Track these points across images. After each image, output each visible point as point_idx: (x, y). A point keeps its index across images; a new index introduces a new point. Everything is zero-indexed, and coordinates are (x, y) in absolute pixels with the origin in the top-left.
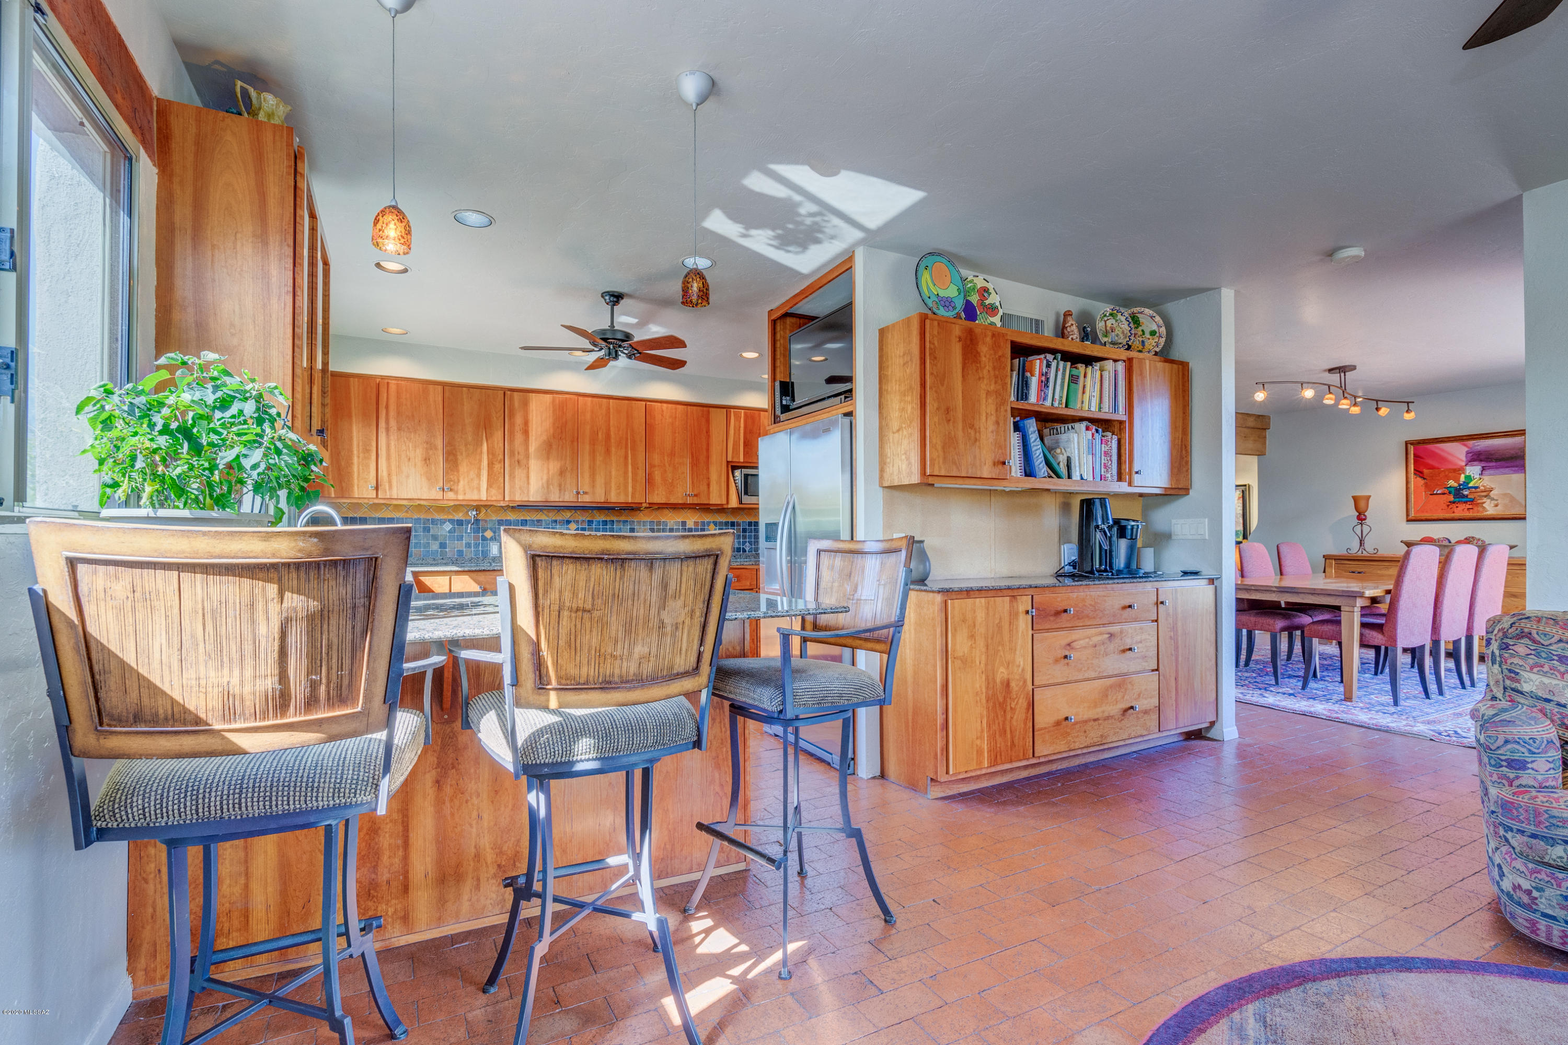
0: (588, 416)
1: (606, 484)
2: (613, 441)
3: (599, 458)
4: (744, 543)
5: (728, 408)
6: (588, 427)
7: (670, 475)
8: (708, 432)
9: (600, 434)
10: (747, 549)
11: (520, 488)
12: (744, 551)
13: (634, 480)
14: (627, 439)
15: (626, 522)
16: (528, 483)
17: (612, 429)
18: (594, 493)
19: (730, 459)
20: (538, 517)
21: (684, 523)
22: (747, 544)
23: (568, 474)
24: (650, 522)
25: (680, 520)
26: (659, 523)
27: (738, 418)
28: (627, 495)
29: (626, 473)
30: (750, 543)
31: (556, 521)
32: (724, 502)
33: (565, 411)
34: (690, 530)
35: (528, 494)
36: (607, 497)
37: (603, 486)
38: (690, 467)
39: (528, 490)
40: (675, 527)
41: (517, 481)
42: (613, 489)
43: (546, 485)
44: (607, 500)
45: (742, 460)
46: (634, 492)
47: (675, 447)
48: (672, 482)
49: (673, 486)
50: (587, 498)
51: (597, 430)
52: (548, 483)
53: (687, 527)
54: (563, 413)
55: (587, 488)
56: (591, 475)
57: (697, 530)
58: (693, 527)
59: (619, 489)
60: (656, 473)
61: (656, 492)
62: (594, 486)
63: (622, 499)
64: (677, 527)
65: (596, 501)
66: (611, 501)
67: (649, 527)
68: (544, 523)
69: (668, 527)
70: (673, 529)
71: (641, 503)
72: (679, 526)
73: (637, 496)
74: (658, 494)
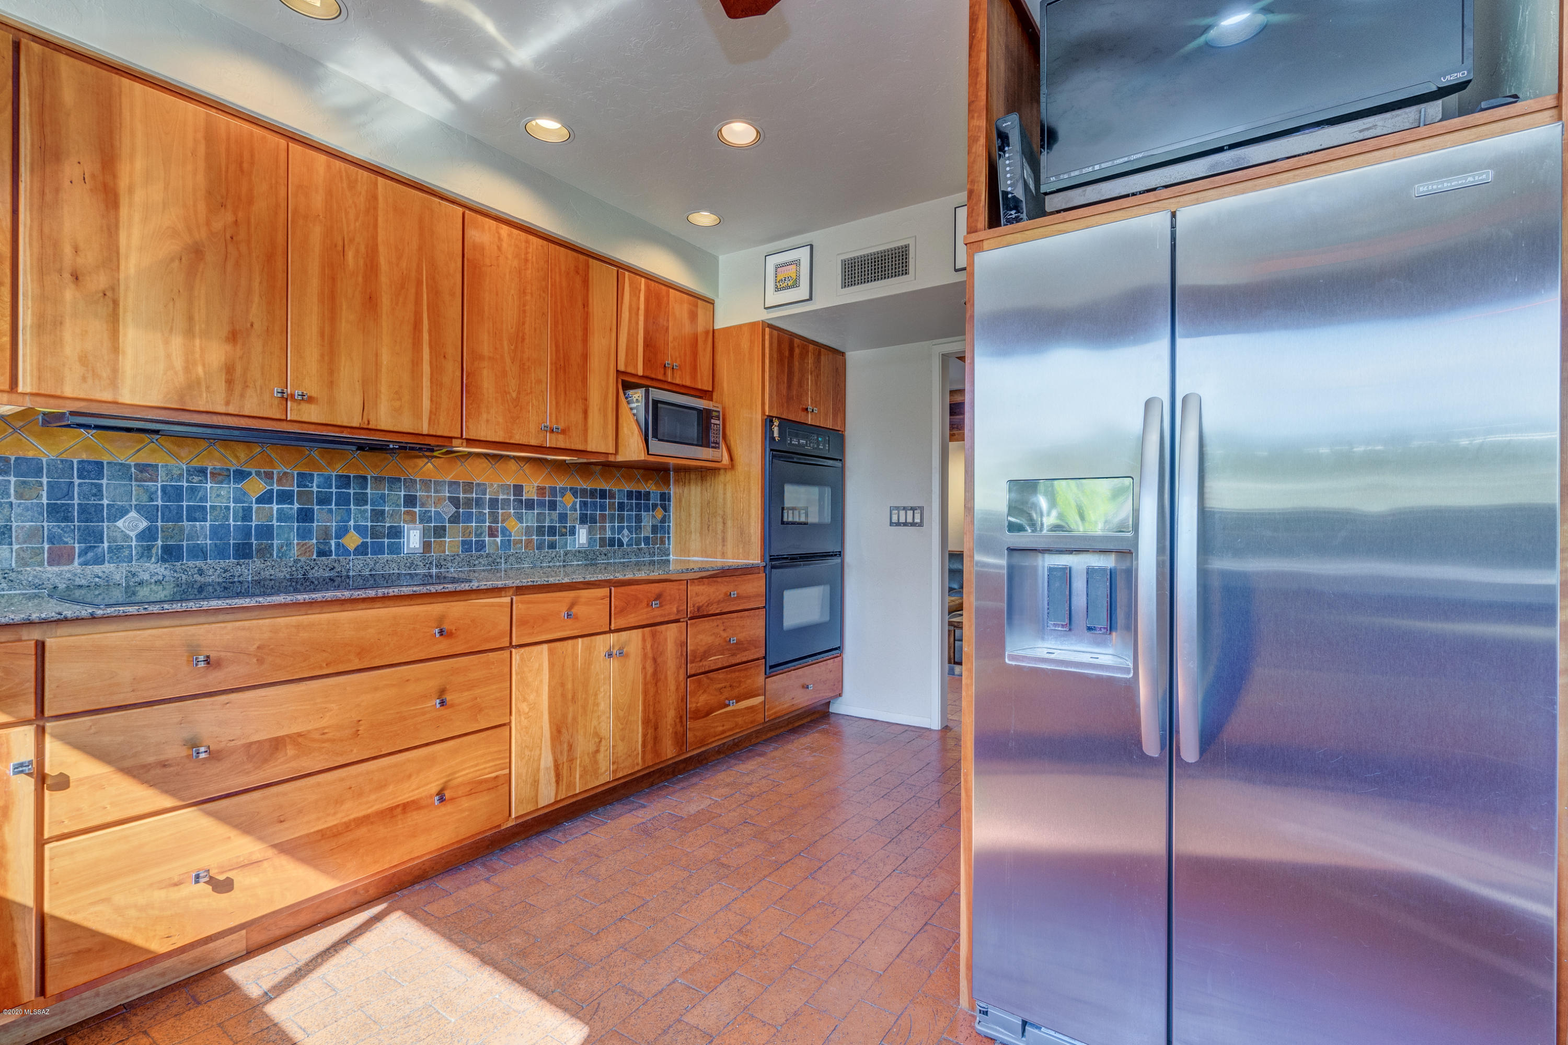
0: (318, 201)
1: (365, 383)
2: (384, 279)
3: (348, 318)
4: (621, 529)
5: (621, 267)
6: (317, 231)
7: (513, 383)
8: (585, 305)
9: (350, 255)
10: (625, 540)
11: (83, 360)
12: (621, 544)
13: (436, 383)
14: (419, 283)
15: (394, 481)
16: (115, 349)
17: (382, 249)
18: (332, 402)
19: (622, 367)
20: (144, 457)
21: (518, 489)
22: (626, 532)
23: (257, 345)
24: (451, 484)
25: (511, 482)
26: (469, 487)
27: (635, 291)
28: (418, 415)
29: (416, 363)
30: (630, 529)
31: (202, 471)
32: (612, 450)
33: (245, 165)
34: (530, 504)
35: (114, 381)
36: (368, 414)
37: (358, 386)
38: (551, 370)
39: (115, 370)
40: (501, 497)
41: (67, 336)
42: (382, 396)
43: (179, 363)
44: (369, 423)
45: (640, 373)
46: (434, 410)
47: (524, 324)
48: (518, 398)
49: (518, 408)
50: (313, 414)
51: (340, 243)
52: (187, 361)
53: (524, 498)
54: (242, 170)
55: (311, 387)
56: (322, 356)
57: (541, 504)
58: (536, 498)
59: (400, 399)
60: (485, 372)
61: (485, 416)
62: (332, 382)
63: (406, 424)
64: (505, 497)
65: (339, 423)
66: (379, 428)
67: (448, 495)
68: (161, 473)
69: (488, 497)
70: (497, 500)
71: (451, 438)
72: (508, 494)
73: (442, 420)
74: (488, 421)
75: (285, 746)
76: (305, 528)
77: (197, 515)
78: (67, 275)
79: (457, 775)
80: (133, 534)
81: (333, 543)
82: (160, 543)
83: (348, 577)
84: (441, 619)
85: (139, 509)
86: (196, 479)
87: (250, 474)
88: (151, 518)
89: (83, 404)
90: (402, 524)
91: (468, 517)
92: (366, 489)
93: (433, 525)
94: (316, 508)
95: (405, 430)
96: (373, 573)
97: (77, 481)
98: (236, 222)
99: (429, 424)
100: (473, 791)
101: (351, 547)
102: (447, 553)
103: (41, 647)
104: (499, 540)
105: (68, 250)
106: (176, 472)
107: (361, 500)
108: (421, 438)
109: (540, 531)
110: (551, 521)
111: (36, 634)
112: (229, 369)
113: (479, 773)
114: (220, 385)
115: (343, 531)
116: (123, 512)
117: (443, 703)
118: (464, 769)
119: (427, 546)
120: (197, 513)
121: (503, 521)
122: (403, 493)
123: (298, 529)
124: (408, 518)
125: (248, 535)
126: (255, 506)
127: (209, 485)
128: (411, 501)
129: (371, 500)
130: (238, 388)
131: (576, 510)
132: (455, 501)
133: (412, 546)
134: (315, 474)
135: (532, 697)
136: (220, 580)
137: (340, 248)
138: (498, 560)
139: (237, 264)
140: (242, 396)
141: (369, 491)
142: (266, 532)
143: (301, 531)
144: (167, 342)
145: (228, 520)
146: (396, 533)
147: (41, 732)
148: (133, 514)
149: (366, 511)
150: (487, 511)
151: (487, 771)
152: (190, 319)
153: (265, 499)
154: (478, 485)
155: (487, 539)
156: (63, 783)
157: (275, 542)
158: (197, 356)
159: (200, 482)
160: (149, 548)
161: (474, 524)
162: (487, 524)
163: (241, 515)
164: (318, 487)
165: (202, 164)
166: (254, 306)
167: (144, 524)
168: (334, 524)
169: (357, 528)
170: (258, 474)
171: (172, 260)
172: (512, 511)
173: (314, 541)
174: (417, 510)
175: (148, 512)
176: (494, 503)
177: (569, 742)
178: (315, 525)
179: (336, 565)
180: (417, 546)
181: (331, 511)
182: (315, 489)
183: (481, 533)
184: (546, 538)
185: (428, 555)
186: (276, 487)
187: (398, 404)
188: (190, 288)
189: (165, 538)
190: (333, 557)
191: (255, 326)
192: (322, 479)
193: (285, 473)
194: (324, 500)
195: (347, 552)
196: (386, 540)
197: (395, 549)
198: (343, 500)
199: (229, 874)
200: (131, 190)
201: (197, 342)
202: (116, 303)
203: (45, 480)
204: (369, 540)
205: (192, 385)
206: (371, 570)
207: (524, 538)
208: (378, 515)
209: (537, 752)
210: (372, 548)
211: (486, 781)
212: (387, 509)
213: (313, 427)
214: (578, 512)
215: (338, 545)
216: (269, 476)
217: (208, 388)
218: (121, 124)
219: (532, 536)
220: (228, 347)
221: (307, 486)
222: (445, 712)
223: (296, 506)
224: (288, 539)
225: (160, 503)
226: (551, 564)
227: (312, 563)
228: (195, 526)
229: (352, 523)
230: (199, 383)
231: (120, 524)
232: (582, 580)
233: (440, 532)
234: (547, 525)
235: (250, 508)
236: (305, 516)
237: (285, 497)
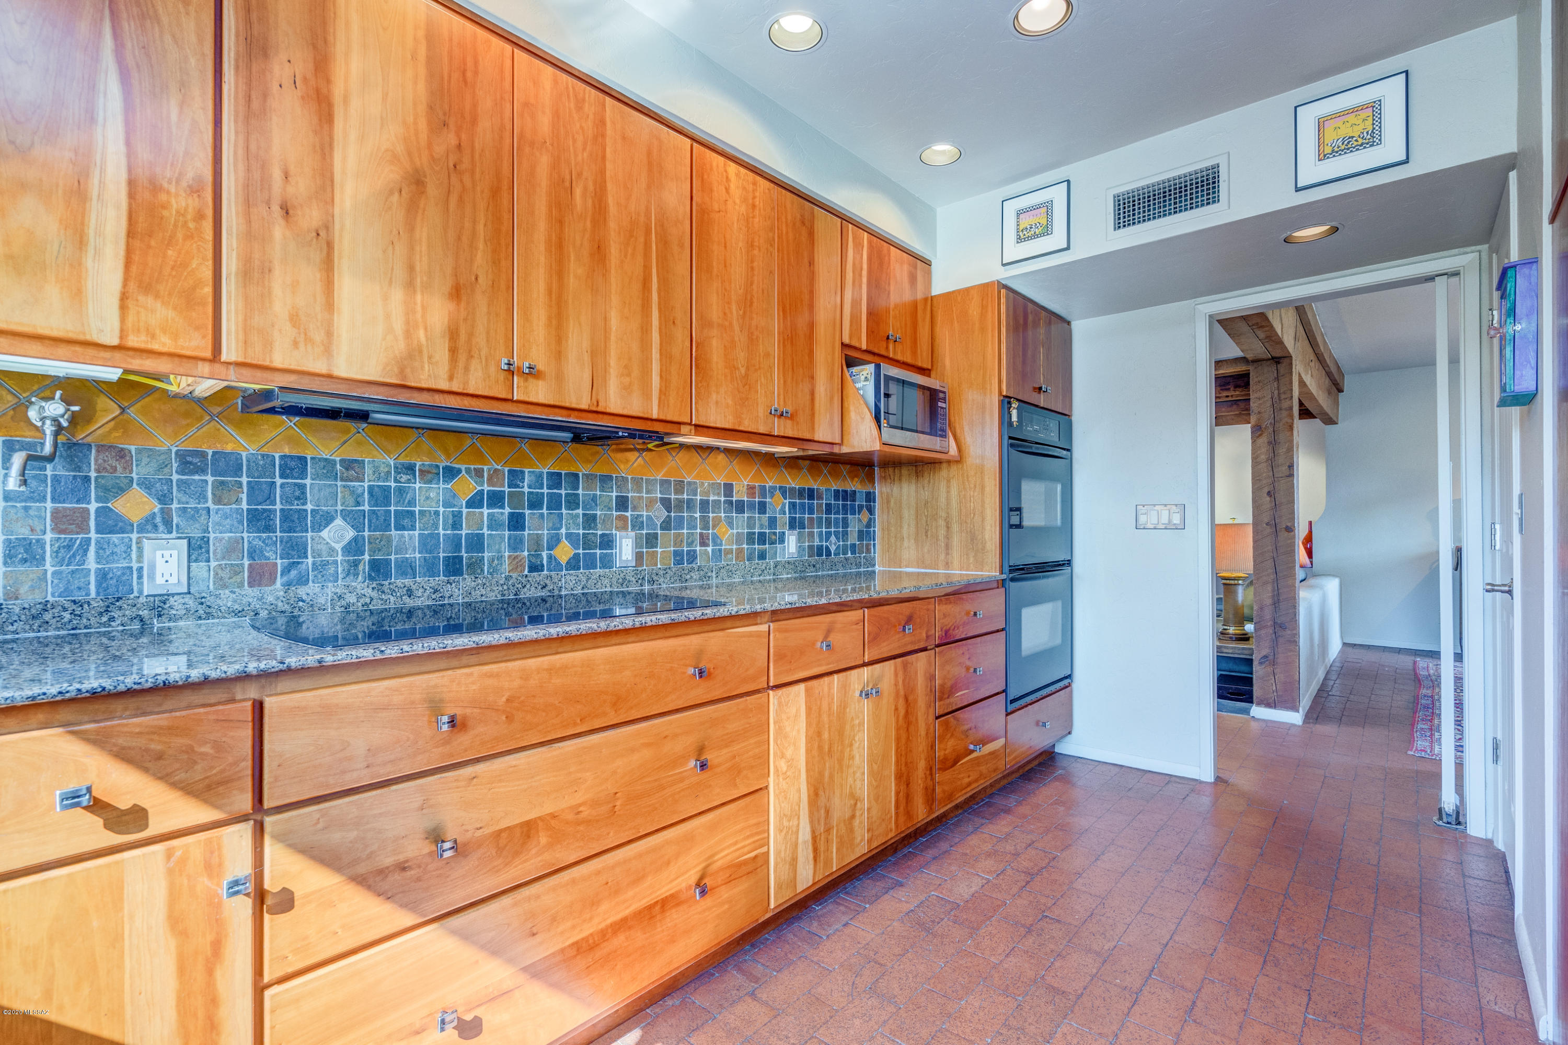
0: (545, 123)
1: (593, 354)
2: (612, 225)
3: (576, 270)
4: (828, 534)
5: (844, 219)
6: (544, 161)
7: (741, 356)
8: (811, 263)
9: (578, 192)
10: (833, 549)
11: (294, 319)
12: (829, 554)
13: (666, 356)
14: (648, 232)
15: (606, 479)
16: (330, 305)
17: (610, 186)
18: (560, 377)
19: (846, 340)
21: (729, 489)
22: (833, 538)
23: (481, 302)
24: (663, 482)
25: (721, 481)
26: (680, 486)
27: (858, 245)
28: (647, 395)
29: (645, 329)
30: (836, 534)
31: (410, 468)
32: (838, 440)
33: (469, 74)
34: (740, 507)
35: (328, 350)
36: (597, 394)
37: (587, 358)
38: (779, 341)
39: (329, 334)
40: (711, 498)
41: (277, 291)
42: (612, 370)
43: (399, 326)
44: (598, 405)
45: (864, 347)
46: (663, 389)
47: (752, 284)
48: (747, 375)
49: (747, 387)
50: (540, 392)
51: (568, 177)
52: (407, 322)
53: (734, 499)
54: (465, 81)
55: (539, 357)
56: (549, 319)
57: (751, 506)
58: (746, 499)
59: (629, 375)
60: (714, 342)
61: (714, 396)
62: (559, 353)
63: (635, 407)
64: (716, 498)
65: (567, 405)
66: (608, 410)
67: (659, 495)
68: (368, 470)
69: (699, 498)
70: (708, 501)
71: (679, 423)
72: (719, 494)
73: (672, 401)
74: (717, 403)
75: (538, 832)
76: (516, 537)
77: (406, 522)
78: (276, 208)
79: (716, 858)
80: (338, 547)
81: (544, 554)
82: (367, 557)
83: (561, 597)
84: (700, 653)
85: (345, 515)
86: (404, 478)
87: (459, 471)
88: (358, 528)
89: (293, 378)
90: (614, 532)
91: (680, 523)
92: (577, 489)
93: (644, 532)
94: (527, 512)
95: (634, 414)
96: (586, 591)
97: (279, 481)
98: (459, 146)
99: (659, 406)
100: (732, 877)
101: (564, 560)
102: (659, 566)
103: (259, 708)
104: (710, 549)
105: (277, 174)
106: (383, 469)
107: (573, 502)
108: (649, 423)
109: (750, 538)
110: (761, 526)
111: (252, 692)
112: (453, 334)
113: (737, 853)
114: (442, 354)
115: (554, 542)
116: (328, 519)
117: (703, 766)
118: (722, 850)
119: (639, 557)
120: (405, 520)
121: (714, 527)
122: (614, 494)
123: (509, 539)
124: (620, 524)
125: (458, 547)
126: (465, 511)
127: (418, 485)
128: (622, 503)
129: (583, 502)
130: (462, 358)
131: (784, 513)
132: (666, 503)
133: (624, 558)
134: (527, 470)
135: (789, 753)
136: (430, 603)
137: (567, 184)
138: (709, 574)
139: (461, 200)
140: (467, 369)
141: (580, 491)
142: (476, 543)
143: (512, 541)
144: (386, 298)
145: (437, 528)
146: (607, 542)
147: (259, 829)
148: (339, 521)
149: (577, 516)
150: (698, 515)
151: (746, 850)
152: (411, 268)
153: (475, 502)
154: (689, 483)
155: (698, 548)
156: (286, 902)
157: (486, 555)
158: (419, 316)
159: (409, 481)
160: (356, 564)
161: (685, 531)
162: (699, 531)
163: (450, 521)
164: (530, 487)
165: (422, 71)
166: (480, 254)
167: (350, 534)
168: (546, 532)
169: (569, 536)
170: (468, 471)
171: (391, 192)
172: (723, 515)
173: (526, 553)
174: (628, 514)
175: (354, 519)
176: (704, 505)
177: (826, 807)
178: (526, 533)
179: (548, 582)
180: (630, 558)
181: (542, 515)
182: (526, 490)
183: (693, 542)
184: (756, 546)
185: (640, 569)
186: (486, 488)
187: (627, 380)
188: (411, 228)
189: (372, 552)
190: (545, 572)
191: (480, 280)
192: (533, 478)
193: (496, 470)
194: (535, 503)
195: (558, 568)
196: (598, 551)
197: (607, 562)
198: (555, 503)
199: (478, 1012)
200: (346, 100)
201: (419, 297)
202: (330, 245)
203: (244, 480)
204: (581, 551)
205: (413, 354)
206: (583, 588)
207: (734, 547)
208: (590, 521)
209: (796, 823)
210: (584, 560)
211: (745, 863)
212: (599, 513)
213: (539, 409)
214: (787, 515)
215: (550, 557)
216: (479, 473)
217: (430, 357)
218: (335, 13)
219: (742, 544)
220: (451, 306)
221: (518, 486)
222: (706, 775)
223: (507, 510)
224: (499, 551)
225: (366, 507)
226: (761, 578)
227: (524, 580)
228: (403, 536)
229: (563, 531)
230: (421, 352)
231: (325, 533)
232: (838, 600)
233: (651, 540)
234: (757, 531)
235: (460, 513)
236: (516, 522)
237: (496, 499)
